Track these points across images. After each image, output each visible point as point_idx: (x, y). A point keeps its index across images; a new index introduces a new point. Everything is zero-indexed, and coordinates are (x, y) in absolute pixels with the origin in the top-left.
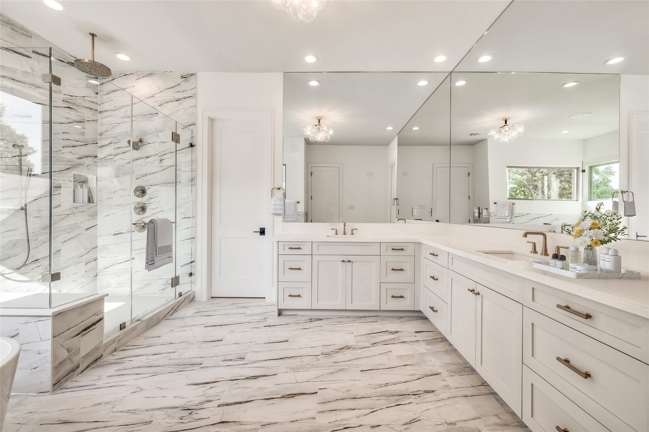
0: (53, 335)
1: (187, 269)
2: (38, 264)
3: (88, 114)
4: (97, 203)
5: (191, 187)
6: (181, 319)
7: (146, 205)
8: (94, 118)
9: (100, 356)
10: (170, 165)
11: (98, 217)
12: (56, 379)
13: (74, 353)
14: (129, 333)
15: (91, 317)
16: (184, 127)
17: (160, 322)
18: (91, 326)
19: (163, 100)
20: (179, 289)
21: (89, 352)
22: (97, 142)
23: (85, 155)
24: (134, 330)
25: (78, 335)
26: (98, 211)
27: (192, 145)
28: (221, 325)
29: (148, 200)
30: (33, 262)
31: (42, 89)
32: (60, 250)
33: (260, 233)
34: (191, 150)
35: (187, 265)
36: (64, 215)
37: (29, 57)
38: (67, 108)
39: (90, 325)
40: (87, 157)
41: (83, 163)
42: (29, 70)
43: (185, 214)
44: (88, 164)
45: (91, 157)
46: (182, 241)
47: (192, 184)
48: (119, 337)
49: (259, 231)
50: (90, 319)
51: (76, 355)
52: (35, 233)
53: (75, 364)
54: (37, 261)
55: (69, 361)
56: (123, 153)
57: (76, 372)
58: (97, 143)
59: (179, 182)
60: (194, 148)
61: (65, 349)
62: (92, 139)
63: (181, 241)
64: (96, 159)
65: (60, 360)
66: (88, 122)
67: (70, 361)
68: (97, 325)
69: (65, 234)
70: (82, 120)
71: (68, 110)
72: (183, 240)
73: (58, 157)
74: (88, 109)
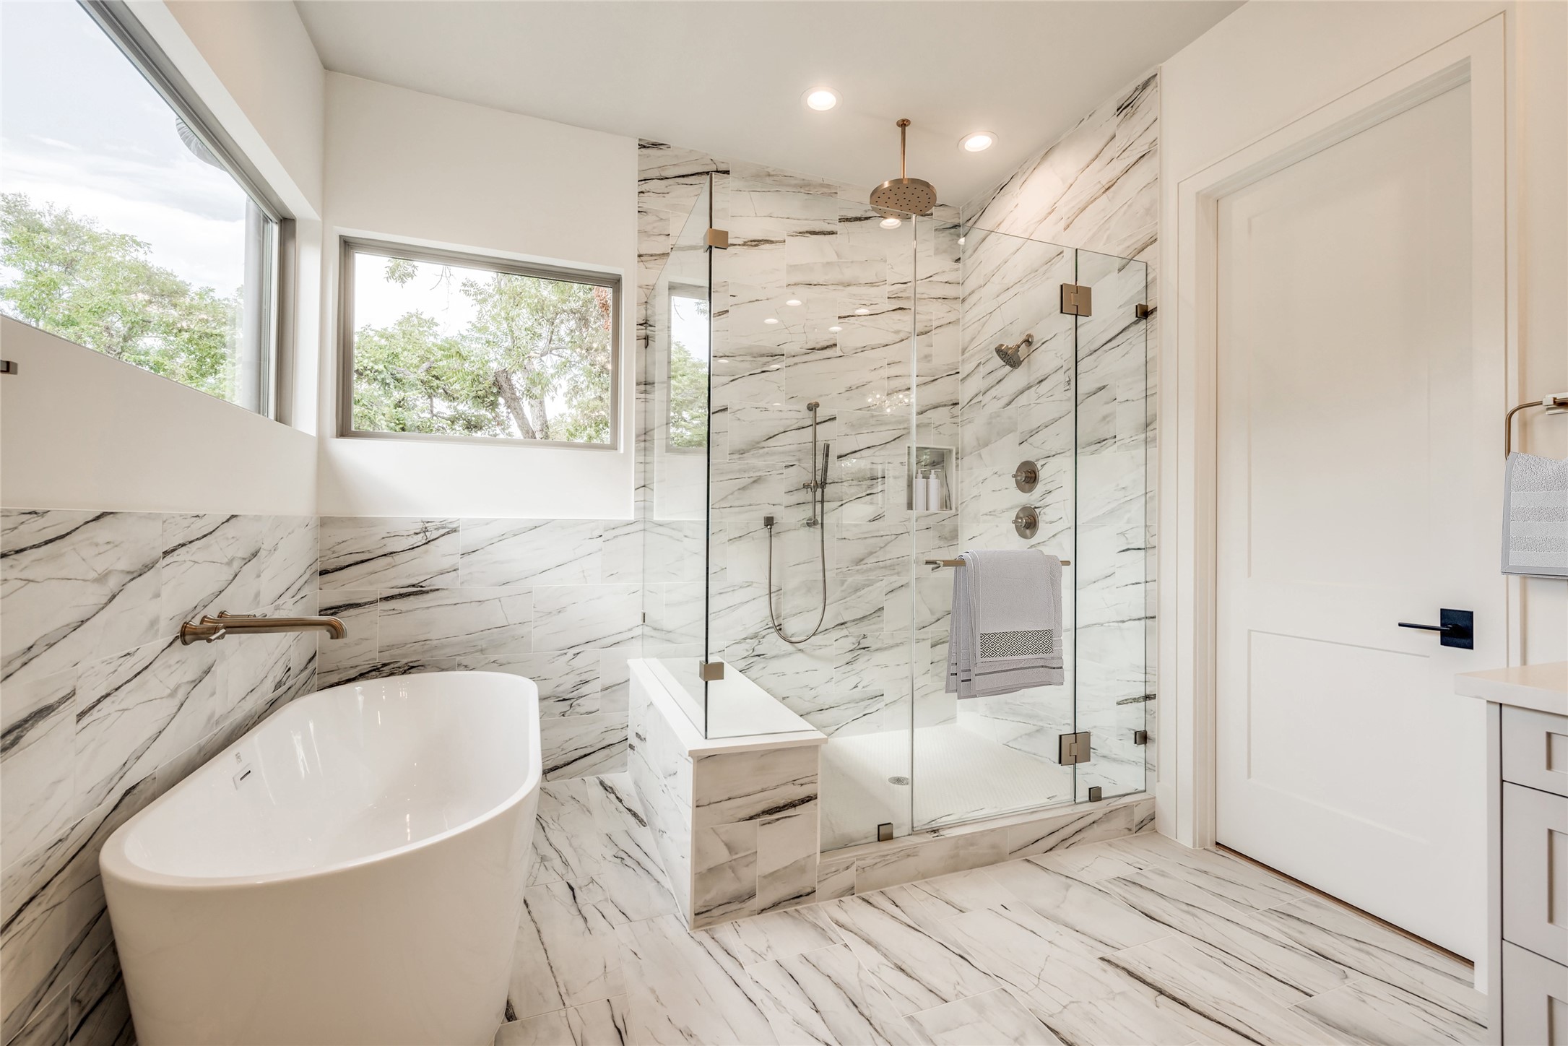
0: (697, 801)
1: (1134, 717)
2: (845, 632)
3: (934, 313)
4: (957, 509)
5: (1144, 451)
6: (1064, 879)
7: (1037, 510)
8: (952, 317)
9: (809, 890)
10: (1088, 392)
11: (959, 542)
12: (701, 903)
13: (742, 857)
14: (894, 858)
15: (783, 784)
16: (1125, 261)
17: (1003, 861)
18: (785, 806)
19: (1073, 207)
20: (1090, 773)
21: (778, 868)
22: (957, 371)
23: (933, 403)
24: (909, 856)
25: (751, 818)
26: (959, 528)
27: (1144, 313)
28: (1161, 992)
29: (1043, 497)
30: (836, 626)
31: (854, 287)
32: (882, 608)
33: (1444, 634)
34: (1144, 327)
35: (1134, 704)
36: (889, 537)
37: (832, 233)
38: (896, 311)
39: (782, 803)
40: (936, 407)
41: (927, 421)
42: (834, 258)
43: (1127, 539)
44: (938, 424)
45: (945, 405)
46: (1120, 624)
47: (1148, 440)
48: (864, 859)
49: (1438, 625)
50: (783, 789)
51: (747, 866)
52: (840, 570)
53: (744, 886)
54: (843, 626)
55: (729, 874)
56: (998, 383)
57: (747, 904)
58: (958, 373)
59: (1110, 438)
60: (1154, 318)
61: (723, 841)
62: (948, 365)
63: (1118, 622)
64: (956, 410)
65: (711, 864)
66: (938, 330)
67: (733, 875)
68: (799, 810)
69: (892, 575)
70: (927, 329)
71: (898, 315)
72: (1121, 619)
73: (878, 416)
74: (939, 300)
